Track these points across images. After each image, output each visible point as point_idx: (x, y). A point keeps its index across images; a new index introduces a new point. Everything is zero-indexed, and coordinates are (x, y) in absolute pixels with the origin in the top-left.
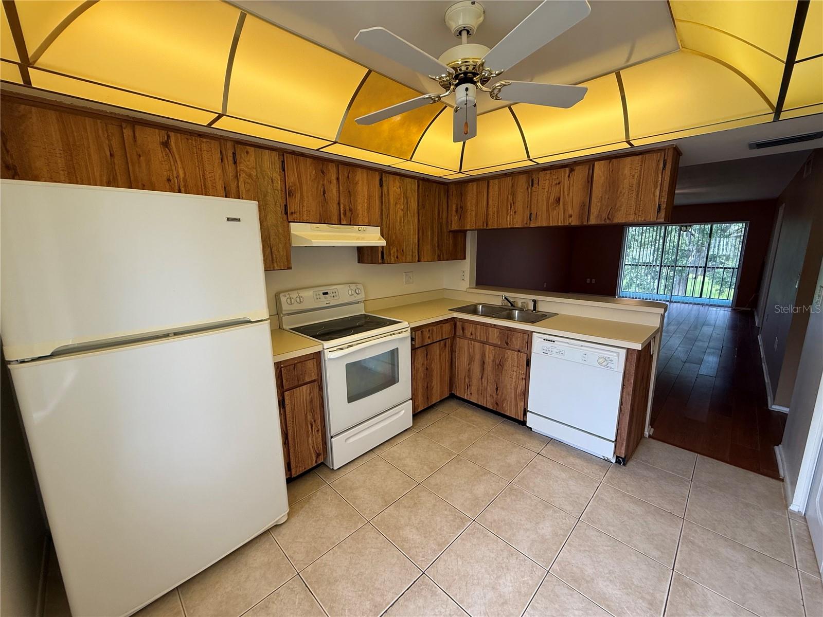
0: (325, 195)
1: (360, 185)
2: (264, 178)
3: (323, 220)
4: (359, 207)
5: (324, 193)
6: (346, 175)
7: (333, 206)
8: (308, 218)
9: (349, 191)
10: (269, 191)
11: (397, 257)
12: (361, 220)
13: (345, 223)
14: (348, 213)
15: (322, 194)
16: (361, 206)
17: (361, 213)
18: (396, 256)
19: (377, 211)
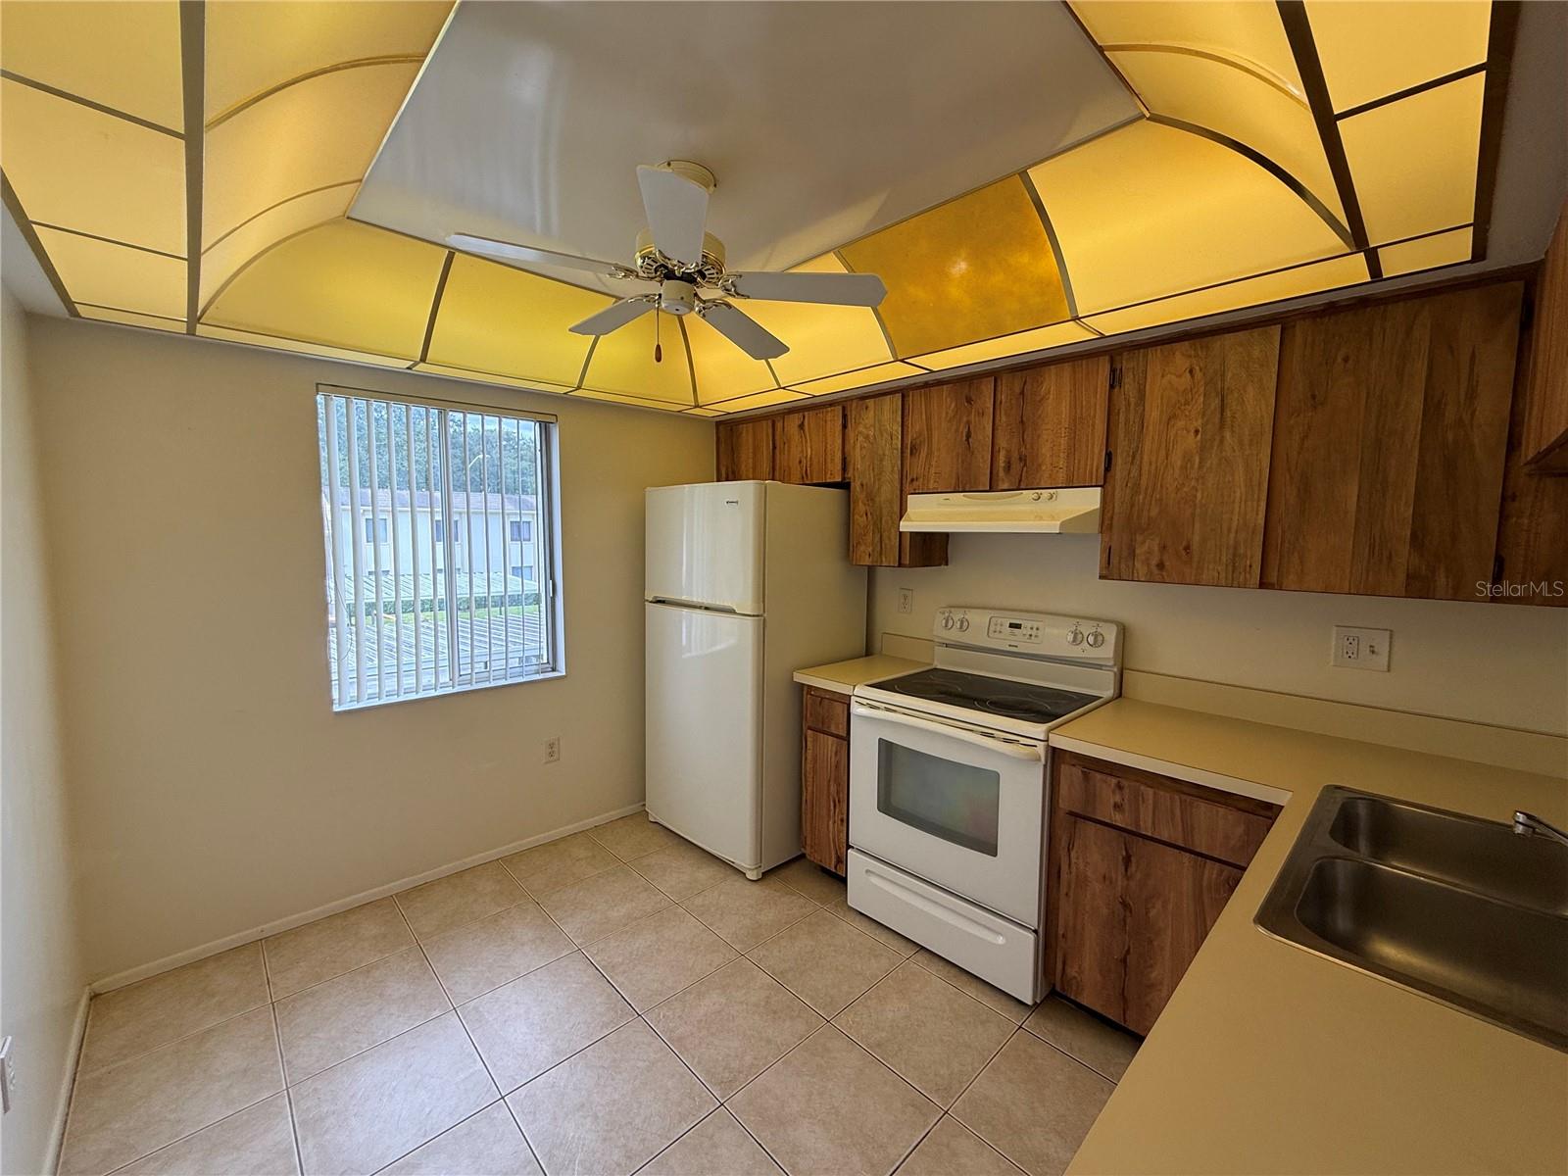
0: (970, 440)
1: (1050, 401)
2: (882, 436)
3: (963, 484)
4: (1045, 450)
5: (969, 436)
6: (1017, 390)
7: (983, 457)
8: (936, 485)
9: (1022, 421)
10: (887, 453)
11: (1161, 566)
12: (1046, 475)
13: (1005, 486)
14: (1016, 466)
15: (964, 438)
16: (1051, 444)
17: (1048, 460)
18: (1154, 562)
19: (1096, 451)
